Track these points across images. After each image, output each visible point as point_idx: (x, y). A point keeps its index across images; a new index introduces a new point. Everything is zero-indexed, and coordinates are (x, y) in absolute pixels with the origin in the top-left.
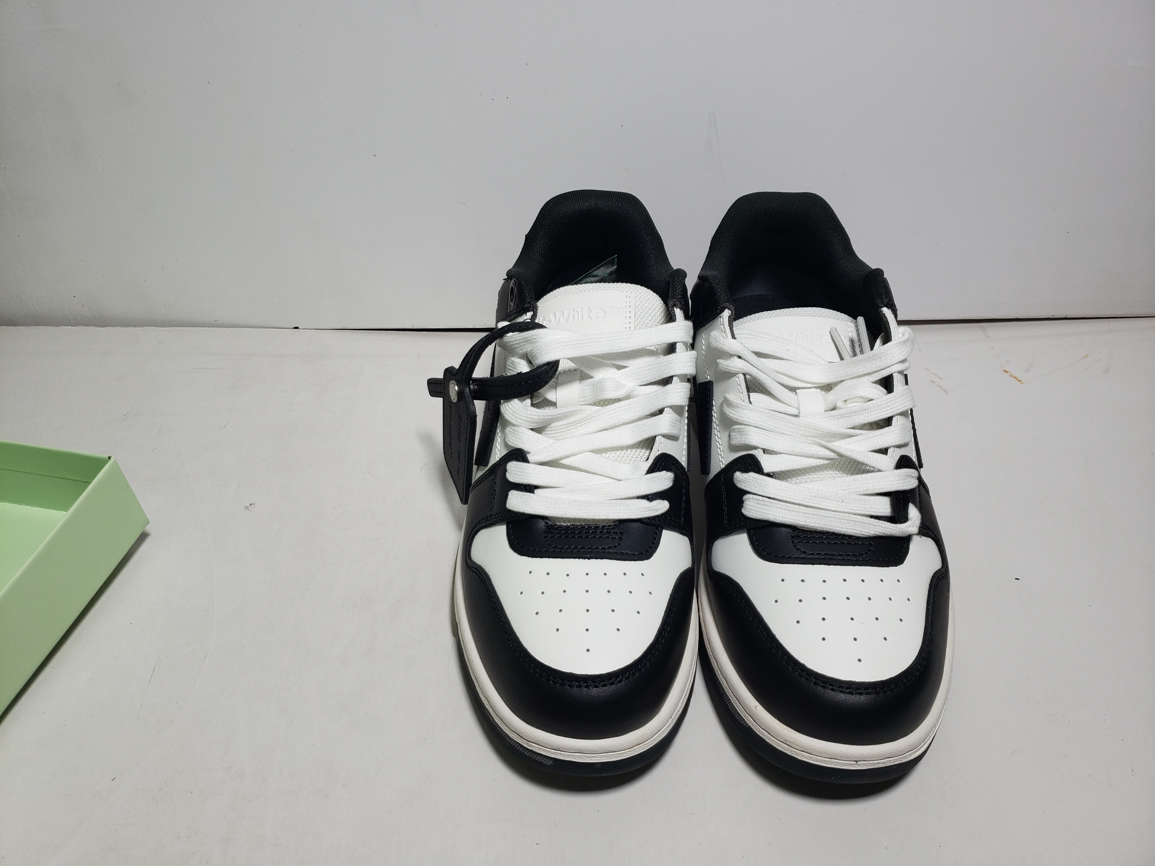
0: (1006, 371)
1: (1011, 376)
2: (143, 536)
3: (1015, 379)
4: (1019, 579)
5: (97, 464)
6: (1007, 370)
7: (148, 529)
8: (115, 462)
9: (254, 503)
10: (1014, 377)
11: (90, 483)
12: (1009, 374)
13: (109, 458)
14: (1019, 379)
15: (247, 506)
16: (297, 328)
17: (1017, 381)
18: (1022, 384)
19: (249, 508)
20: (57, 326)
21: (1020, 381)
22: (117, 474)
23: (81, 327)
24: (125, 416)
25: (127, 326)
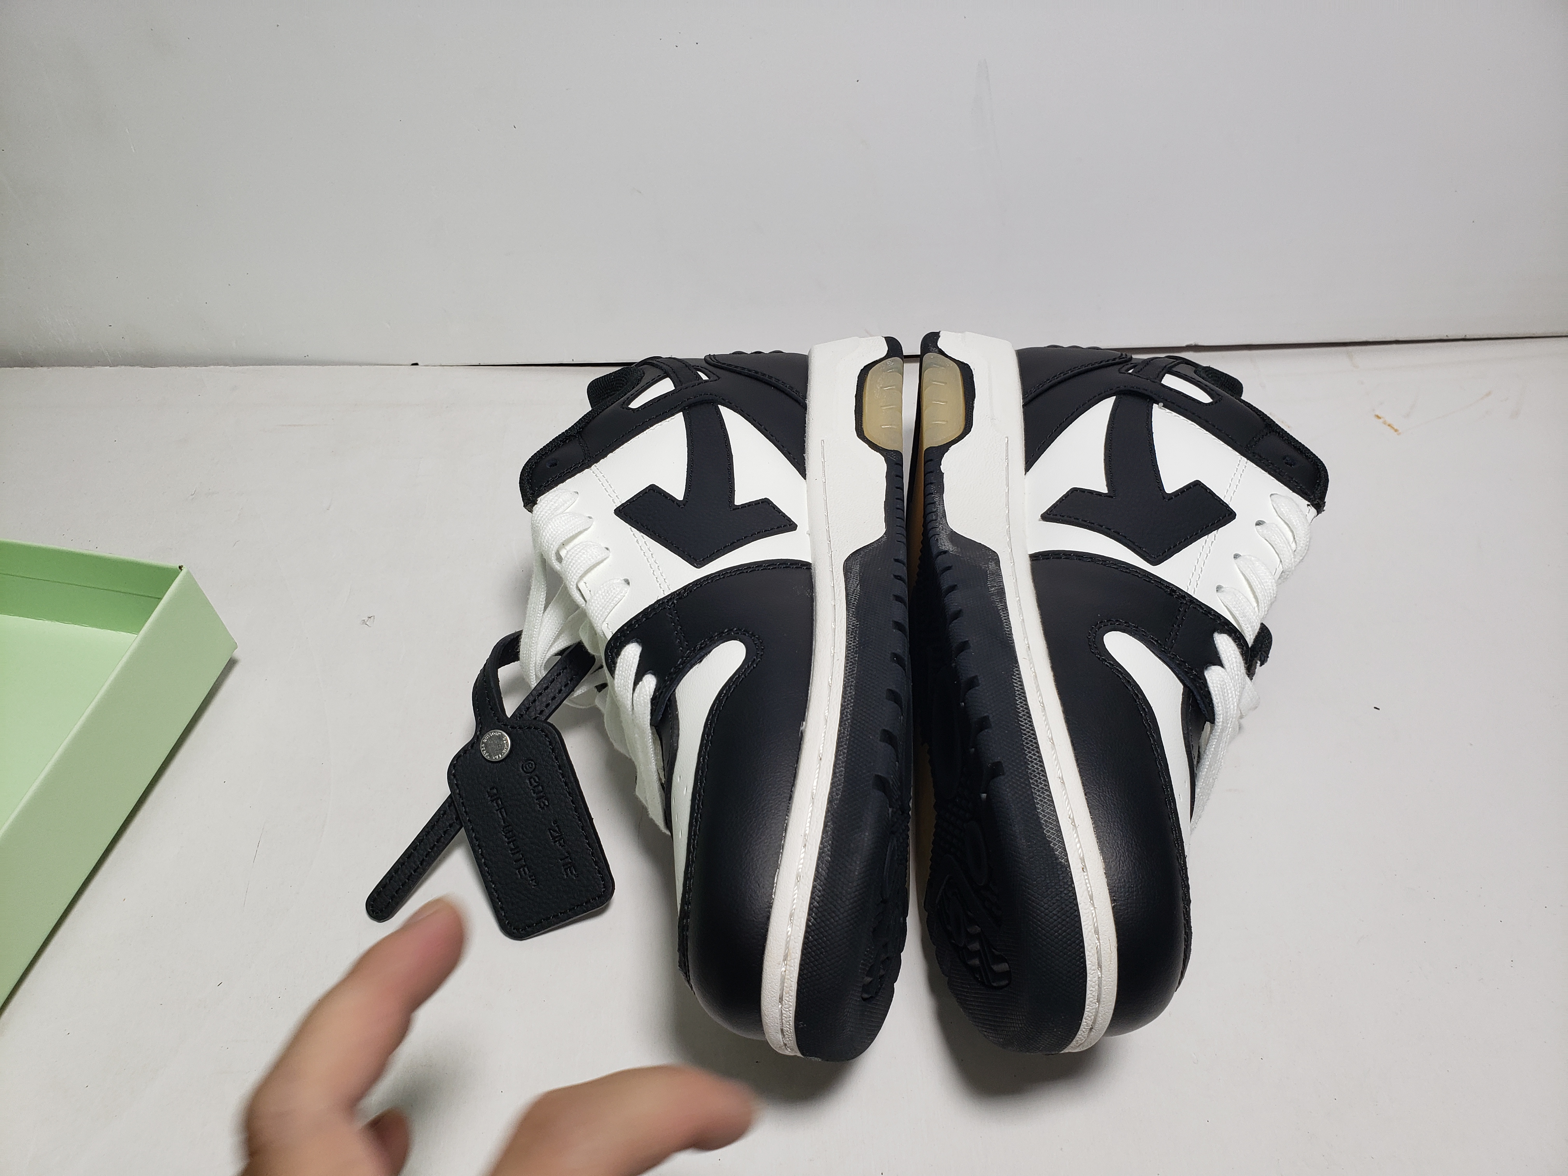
0: (1378, 417)
1: (1385, 423)
2: (232, 663)
3: (1389, 427)
4: (1379, 709)
5: (166, 576)
6: (1380, 416)
7: (237, 654)
8: (188, 572)
9: (374, 616)
10: (1389, 425)
11: (160, 599)
12: (1381, 420)
13: (180, 567)
14: (1396, 428)
15: (364, 620)
16: (417, 364)
17: (1393, 431)
18: (1399, 434)
19: (367, 623)
20: (90, 366)
21: (1396, 431)
22: (192, 589)
23: (123, 367)
24: (193, 496)
25: (186, 365)
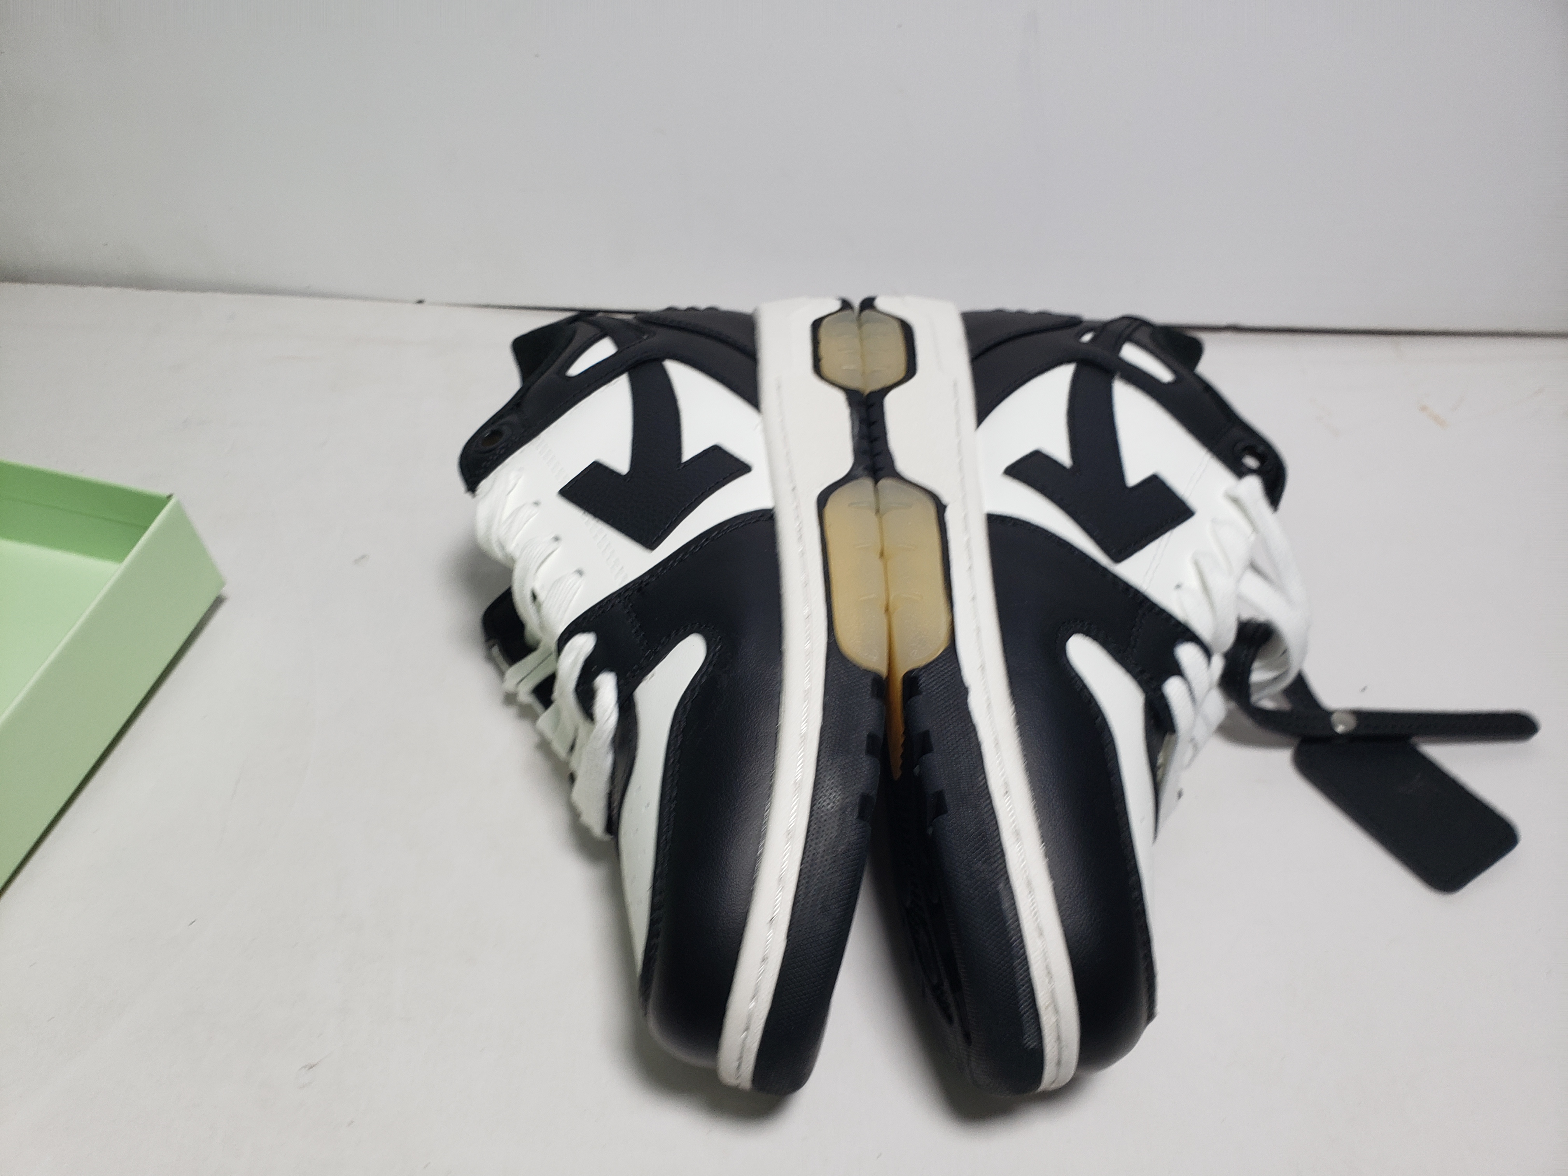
0: (1424, 409)
1: (1431, 415)
2: (218, 602)
3: (1435, 420)
5: (155, 504)
7: (226, 591)
8: (178, 504)
9: (367, 556)
10: (1435, 418)
11: (146, 529)
12: (1427, 412)
13: (169, 496)
14: (1442, 420)
15: (357, 560)
16: (422, 302)
17: (1438, 424)
21: (1442, 424)
22: (181, 519)
